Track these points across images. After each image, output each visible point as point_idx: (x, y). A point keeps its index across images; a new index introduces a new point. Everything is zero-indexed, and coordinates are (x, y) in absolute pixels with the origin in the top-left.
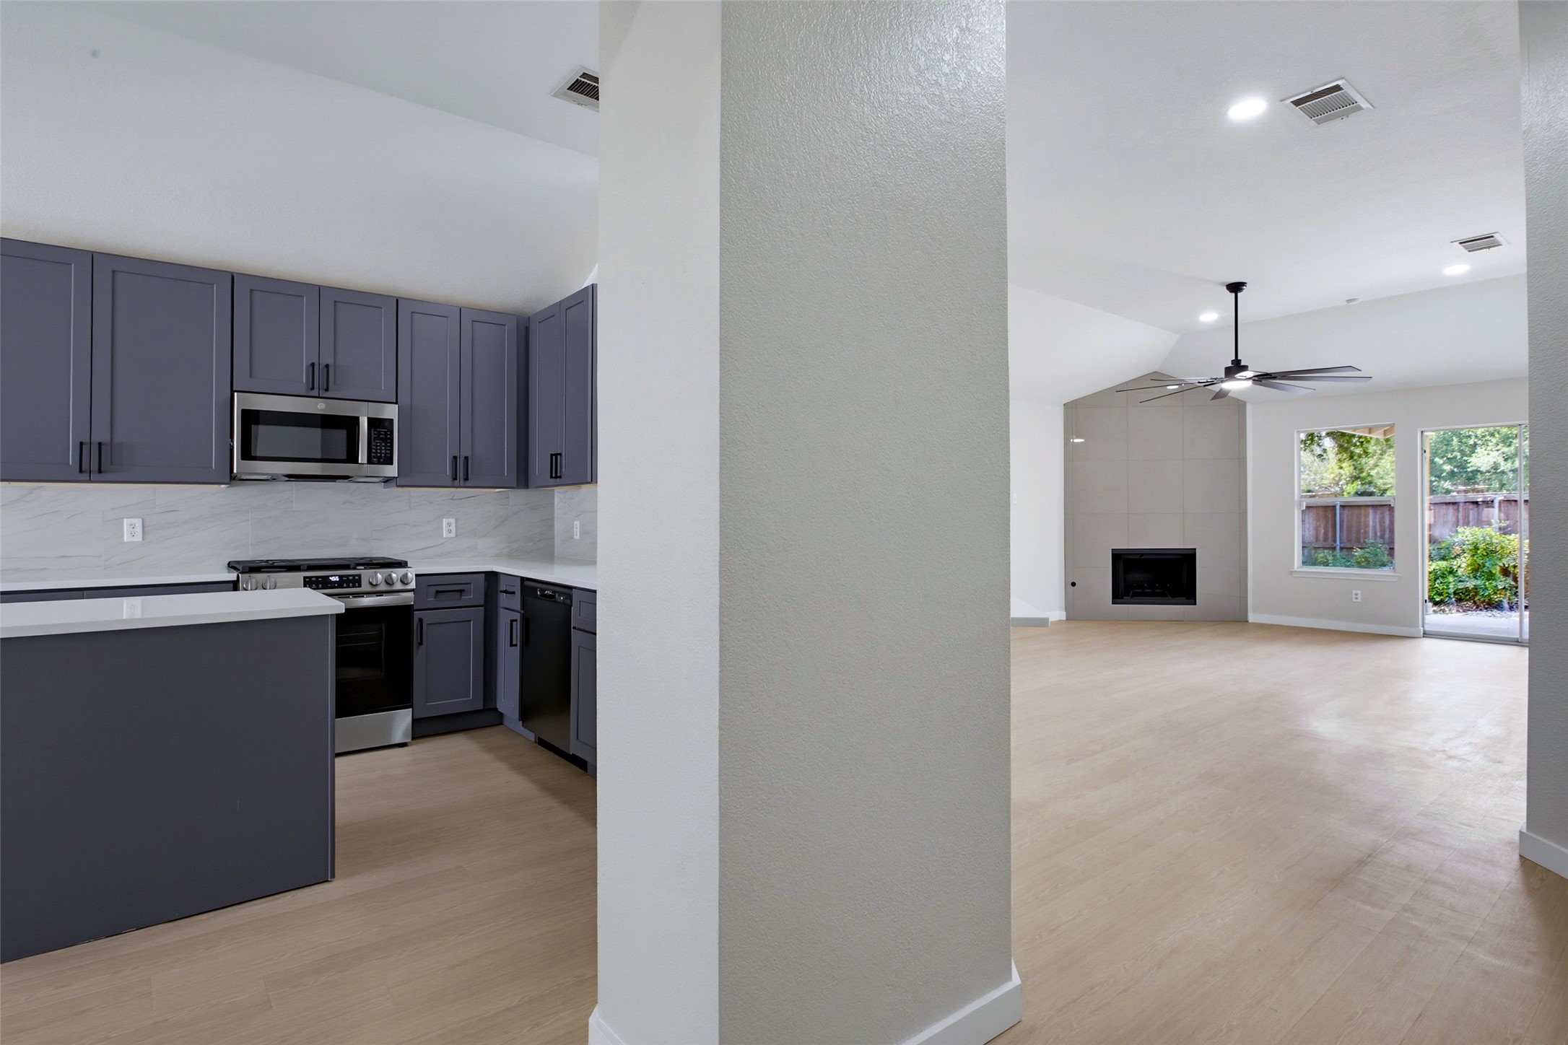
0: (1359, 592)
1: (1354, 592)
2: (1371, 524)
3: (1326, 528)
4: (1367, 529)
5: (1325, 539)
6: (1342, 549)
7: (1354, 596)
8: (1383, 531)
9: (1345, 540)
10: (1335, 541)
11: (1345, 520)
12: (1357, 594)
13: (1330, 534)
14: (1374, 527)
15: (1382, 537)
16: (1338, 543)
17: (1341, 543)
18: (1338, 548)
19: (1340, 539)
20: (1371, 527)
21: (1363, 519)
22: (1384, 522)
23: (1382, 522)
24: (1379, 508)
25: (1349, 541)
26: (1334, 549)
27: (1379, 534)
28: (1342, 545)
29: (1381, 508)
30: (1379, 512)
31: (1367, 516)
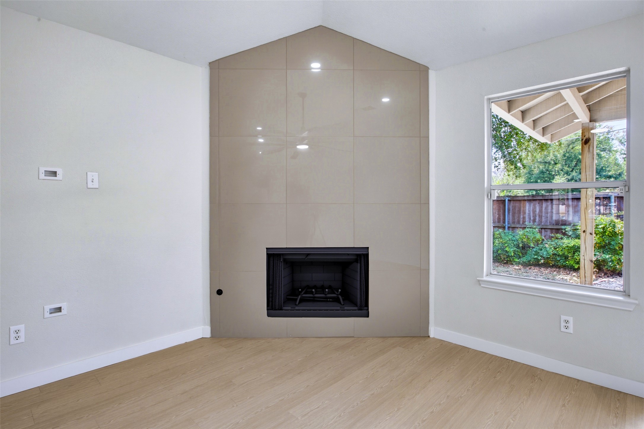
0: (571, 319)
1: (563, 318)
2: (527, 212)
3: (499, 215)
4: (525, 216)
5: (499, 222)
6: (509, 227)
7: (563, 324)
8: (535, 217)
9: (511, 222)
10: (504, 222)
11: (511, 209)
12: (567, 322)
13: (502, 218)
14: (529, 214)
15: (534, 221)
16: (507, 223)
17: (508, 224)
18: (507, 227)
19: (508, 222)
20: (527, 214)
21: (522, 209)
22: (536, 211)
23: (534, 212)
24: (532, 201)
25: (514, 223)
26: (504, 228)
27: (532, 218)
28: (509, 225)
29: (534, 202)
30: (532, 205)
31: (524, 207)
